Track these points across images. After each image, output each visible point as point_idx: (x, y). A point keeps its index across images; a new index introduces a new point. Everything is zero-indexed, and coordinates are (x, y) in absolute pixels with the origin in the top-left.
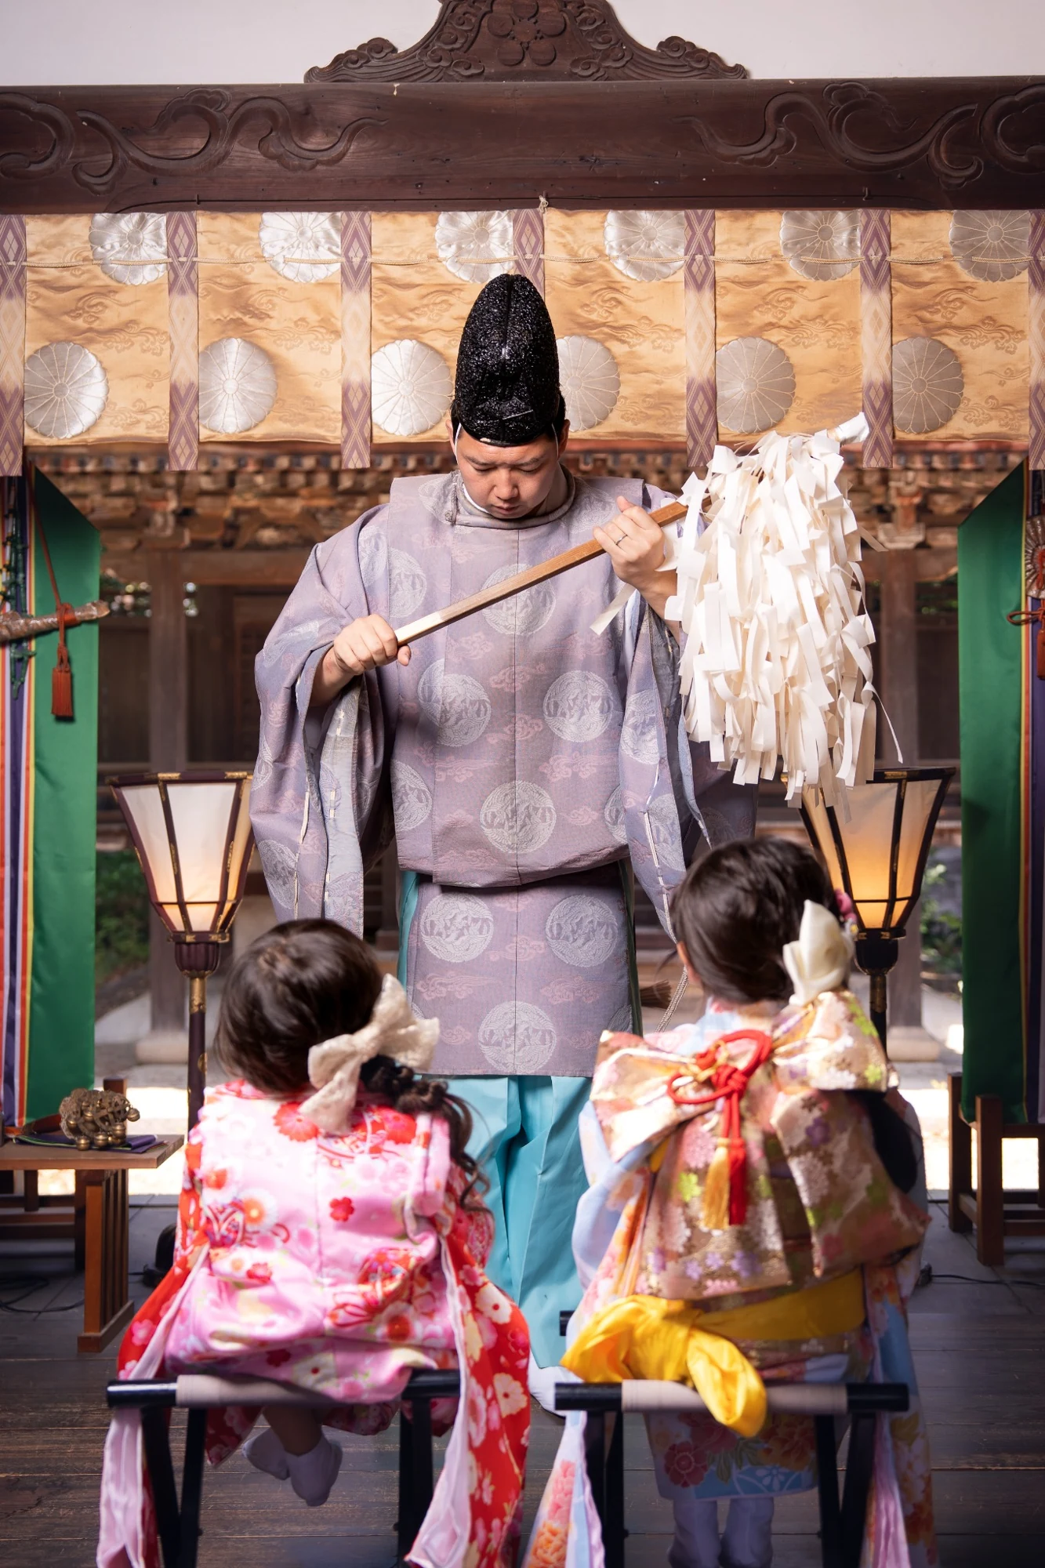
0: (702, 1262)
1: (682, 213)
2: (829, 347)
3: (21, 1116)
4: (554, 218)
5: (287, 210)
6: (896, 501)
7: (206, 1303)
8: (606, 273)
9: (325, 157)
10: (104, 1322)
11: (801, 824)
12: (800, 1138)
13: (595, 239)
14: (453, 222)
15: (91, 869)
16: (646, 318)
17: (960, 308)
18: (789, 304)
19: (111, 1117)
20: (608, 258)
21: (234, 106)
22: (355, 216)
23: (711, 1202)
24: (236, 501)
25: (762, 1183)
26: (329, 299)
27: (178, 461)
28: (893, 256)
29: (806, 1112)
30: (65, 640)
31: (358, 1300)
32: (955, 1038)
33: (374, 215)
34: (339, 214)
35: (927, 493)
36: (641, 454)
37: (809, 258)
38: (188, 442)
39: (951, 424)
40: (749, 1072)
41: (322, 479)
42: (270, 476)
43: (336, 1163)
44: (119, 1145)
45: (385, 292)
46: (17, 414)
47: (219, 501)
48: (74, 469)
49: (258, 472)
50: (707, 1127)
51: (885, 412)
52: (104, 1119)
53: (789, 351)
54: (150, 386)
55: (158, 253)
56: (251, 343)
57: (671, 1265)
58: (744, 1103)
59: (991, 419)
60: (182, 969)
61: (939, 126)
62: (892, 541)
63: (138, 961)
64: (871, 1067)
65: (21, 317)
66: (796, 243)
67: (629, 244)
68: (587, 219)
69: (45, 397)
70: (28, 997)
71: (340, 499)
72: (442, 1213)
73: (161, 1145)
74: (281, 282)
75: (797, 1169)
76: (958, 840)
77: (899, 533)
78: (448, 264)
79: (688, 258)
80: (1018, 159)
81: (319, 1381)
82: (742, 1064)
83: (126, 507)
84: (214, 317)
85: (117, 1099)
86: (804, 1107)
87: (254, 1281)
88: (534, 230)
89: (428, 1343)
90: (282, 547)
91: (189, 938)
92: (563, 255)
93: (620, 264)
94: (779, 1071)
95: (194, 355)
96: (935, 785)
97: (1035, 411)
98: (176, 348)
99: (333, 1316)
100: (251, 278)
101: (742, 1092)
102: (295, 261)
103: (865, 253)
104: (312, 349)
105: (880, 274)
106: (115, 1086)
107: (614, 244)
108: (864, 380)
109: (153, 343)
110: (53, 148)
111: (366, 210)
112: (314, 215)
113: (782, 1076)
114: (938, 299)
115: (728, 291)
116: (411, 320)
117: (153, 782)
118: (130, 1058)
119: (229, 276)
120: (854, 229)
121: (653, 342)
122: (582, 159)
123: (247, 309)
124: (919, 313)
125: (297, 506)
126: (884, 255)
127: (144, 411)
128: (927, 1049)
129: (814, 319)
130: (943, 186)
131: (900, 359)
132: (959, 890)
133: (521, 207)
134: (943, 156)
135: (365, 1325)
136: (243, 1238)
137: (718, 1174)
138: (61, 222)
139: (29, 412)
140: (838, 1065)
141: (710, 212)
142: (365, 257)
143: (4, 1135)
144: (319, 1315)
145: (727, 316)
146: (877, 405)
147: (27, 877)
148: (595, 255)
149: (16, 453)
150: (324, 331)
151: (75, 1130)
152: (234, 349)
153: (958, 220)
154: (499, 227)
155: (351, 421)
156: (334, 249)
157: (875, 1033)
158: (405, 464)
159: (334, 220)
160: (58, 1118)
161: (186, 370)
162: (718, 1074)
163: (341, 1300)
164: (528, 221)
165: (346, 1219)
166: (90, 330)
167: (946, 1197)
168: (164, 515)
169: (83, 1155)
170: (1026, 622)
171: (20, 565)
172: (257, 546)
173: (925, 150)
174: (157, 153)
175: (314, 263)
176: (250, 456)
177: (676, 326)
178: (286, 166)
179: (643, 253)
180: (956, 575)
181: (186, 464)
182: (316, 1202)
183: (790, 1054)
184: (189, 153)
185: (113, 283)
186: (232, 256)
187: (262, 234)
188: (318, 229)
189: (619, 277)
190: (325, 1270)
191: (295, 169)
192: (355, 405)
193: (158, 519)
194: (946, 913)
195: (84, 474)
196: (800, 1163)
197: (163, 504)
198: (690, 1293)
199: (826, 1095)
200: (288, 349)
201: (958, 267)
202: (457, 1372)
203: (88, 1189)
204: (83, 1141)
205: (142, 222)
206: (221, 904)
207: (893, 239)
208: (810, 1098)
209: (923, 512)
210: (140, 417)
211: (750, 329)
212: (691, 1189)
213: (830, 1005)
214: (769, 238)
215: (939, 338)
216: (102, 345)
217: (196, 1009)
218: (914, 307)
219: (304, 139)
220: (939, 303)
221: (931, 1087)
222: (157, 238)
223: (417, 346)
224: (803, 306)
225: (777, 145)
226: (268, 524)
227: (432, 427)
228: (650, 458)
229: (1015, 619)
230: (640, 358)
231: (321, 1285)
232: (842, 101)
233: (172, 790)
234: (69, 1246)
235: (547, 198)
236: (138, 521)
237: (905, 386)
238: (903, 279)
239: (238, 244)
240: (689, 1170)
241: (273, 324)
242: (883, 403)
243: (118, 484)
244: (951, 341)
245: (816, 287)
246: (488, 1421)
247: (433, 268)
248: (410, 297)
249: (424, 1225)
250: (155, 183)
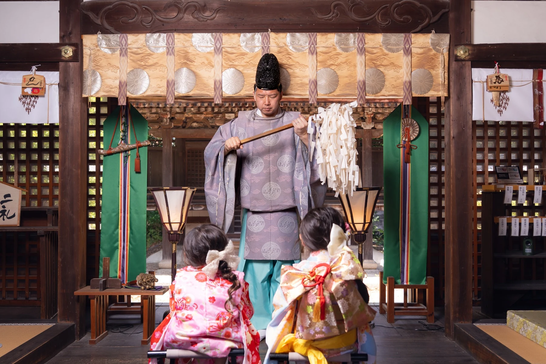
0: (314, 330)
1: (308, 34)
2: (348, 70)
3: (126, 281)
4: (272, 35)
5: (199, 33)
6: (367, 116)
7: (175, 326)
8: (287, 50)
9: (210, 18)
10: (148, 337)
11: (340, 204)
12: (340, 294)
13: (284, 41)
14: (245, 36)
15: (145, 214)
16: (298, 62)
17: (384, 60)
18: (337, 59)
19: (150, 281)
20: (288, 46)
21: (185, 4)
22: (218, 34)
23: (316, 314)
24: (186, 115)
25: (330, 308)
26: (210, 57)
27: (169, 101)
28: (366, 46)
29: (341, 287)
30: (138, 151)
31: (216, 325)
32: (382, 262)
33: (223, 34)
34: (213, 34)
35: (375, 114)
36: (297, 102)
37: (342, 46)
38: (172, 96)
39: (381, 92)
40: (325, 277)
41: (210, 109)
42: (195, 108)
43: (211, 288)
44: (152, 289)
45: (226, 55)
46: (125, 88)
47: (181, 115)
48: (142, 106)
49: (192, 107)
50: (314, 293)
51: (363, 88)
52: (148, 282)
53: (337, 72)
54: (161, 81)
55: (164, 44)
56: (189, 69)
57: (305, 330)
58: (323, 285)
59: (393, 91)
60: (170, 241)
61: (378, 10)
62: (365, 127)
63: (159, 241)
64: (359, 273)
65: (126, 62)
66: (339, 42)
67: (293, 42)
68: (282, 35)
69: (133, 84)
70: (128, 249)
71: (214, 115)
72: (240, 304)
73: (164, 288)
74: (198, 52)
75: (339, 303)
76: (383, 209)
77: (367, 125)
78: (243, 47)
79: (309, 46)
80: (400, 19)
81: (205, 351)
82: (323, 274)
83: (156, 117)
84: (179, 62)
85: (152, 276)
86: (340, 286)
87: (188, 319)
88: (267, 38)
89: (235, 340)
90: (198, 128)
91: (172, 233)
92: (275, 45)
93: (291, 48)
94: (333, 275)
95: (173, 72)
96: (377, 191)
97: (405, 88)
98: (169, 70)
99: (209, 329)
100: (190, 51)
101: (323, 283)
102: (201, 46)
103: (358, 45)
104: (206, 71)
105: (362, 51)
106: (152, 273)
107: (289, 42)
108: (358, 80)
109: (162, 69)
110: (136, 15)
111: (221, 33)
112: (206, 34)
113: (334, 276)
114: (378, 58)
115: (320, 55)
116: (233, 63)
117: (162, 190)
118: (157, 267)
119: (183, 50)
120: (355, 38)
121: (300, 69)
122: (280, 19)
123: (188, 59)
124: (373, 61)
125: (203, 116)
126: (363, 46)
127: (160, 88)
128: (374, 266)
129: (344, 63)
130: (379, 27)
131: (368, 74)
132: (383, 223)
133: (264, 32)
134: (380, 18)
135: (218, 332)
136: (185, 308)
137: (317, 306)
138: (138, 35)
139: (128, 87)
140: (350, 273)
141: (315, 33)
142: (221, 45)
143: (121, 286)
144: (205, 328)
145: (320, 62)
146: (361, 87)
147: (128, 216)
148: (284, 45)
149: (124, 99)
150: (209, 65)
151: (141, 284)
152: (184, 70)
153: (384, 36)
154: (258, 37)
155: (217, 90)
156: (212, 43)
157: (360, 263)
158: (232, 105)
159: (212, 35)
160: (136, 281)
161: (171, 76)
162: (316, 278)
163: (211, 324)
164: (265, 36)
165: (213, 303)
166: (145, 65)
167: (379, 305)
168: (167, 119)
169: (143, 291)
170: (402, 147)
171: (126, 130)
172: (192, 128)
173: (375, 17)
174: (163, 17)
175: (207, 47)
176: (190, 103)
177: (306, 65)
178: (199, 21)
179: (297, 44)
180: (382, 137)
181: (171, 102)
182: (205, 297)
183: (335, 270)
184: (172, 17)
185: (152, 52)
186: (184, 45)
187: (192, 39)
188: (208, 38)
189: (290, 51)
190: (207, 316)
191: (201, 21)
192: (218, 86)
193: (165, 120)
194: (380, 229)
195: (145, 107)
196: (340, 302)
197: (166, 116)
198: (311, 338)
199: (346, 282)
200: (199, 71)
201: (384, 49)
202: (243, 349)
203: (144, 300)
204: (143, 287)
205: (160, 36)
206: (180, 223)
207: (366, 41)
208: (342, 283)
209: (374, 119)
210: (158, 89)
211: (326, 66)
212: (310, 310)
213: (346, 255)
214: (331, 41)
215: (378, 68)
216: (148, 70)
217: (174, 252)
218: (372, 60)
219: (204, 13)
220: (378, 59)
221: (375, 276)
222: (164, 40)
223: (235, 70)
224: (341, 59)
225: (334, 15)
226: (195, 122)
227: (239, 92)
228: (299, 104)
229: (399, 146)
230: (296, 73)
231: (206, 320)
232: (352, 3)
233: (167, 192)
234: (139, 316)
235: (271, 30)
236: (159, 121)
237: (369, 81)
238: (368, 52)
239: (186, 42)
240: (309, 305)
241: (195, 64)
242: (363, 86)
243: (154, 110)
244: (382, 69)
245: (345, 54)
246: (252, 360)
247: (239, 49)
248: (233, 56)
249: (235, 307)
250: (163, 25)
